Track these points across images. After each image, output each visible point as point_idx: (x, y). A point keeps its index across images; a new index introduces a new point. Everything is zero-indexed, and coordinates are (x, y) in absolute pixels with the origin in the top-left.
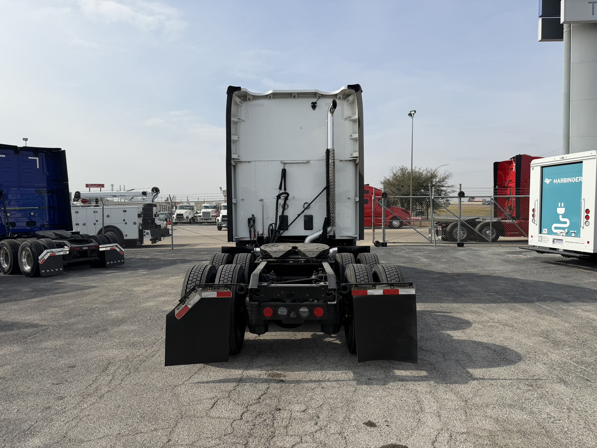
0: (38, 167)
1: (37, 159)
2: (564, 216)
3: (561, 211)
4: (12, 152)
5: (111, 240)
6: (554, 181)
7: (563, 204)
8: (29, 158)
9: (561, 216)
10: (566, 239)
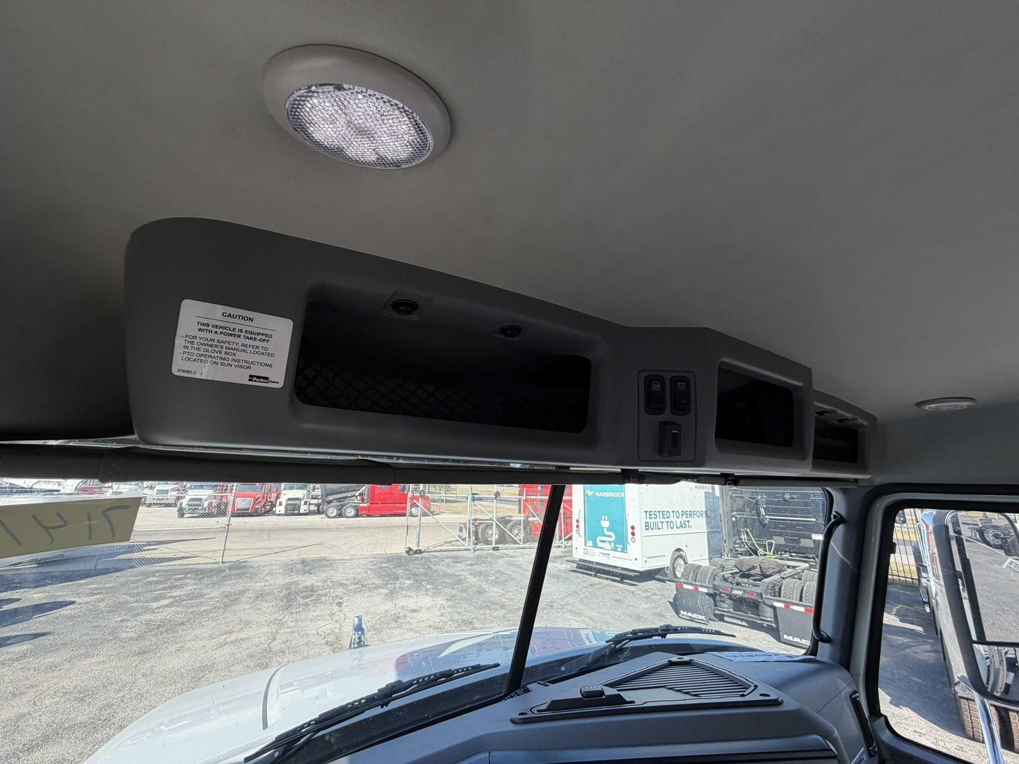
2: (608, 530)
3: (605, 524)
6: (596, 494)
7: (606, 517)
9: (605, 530)
10: (612, 553)
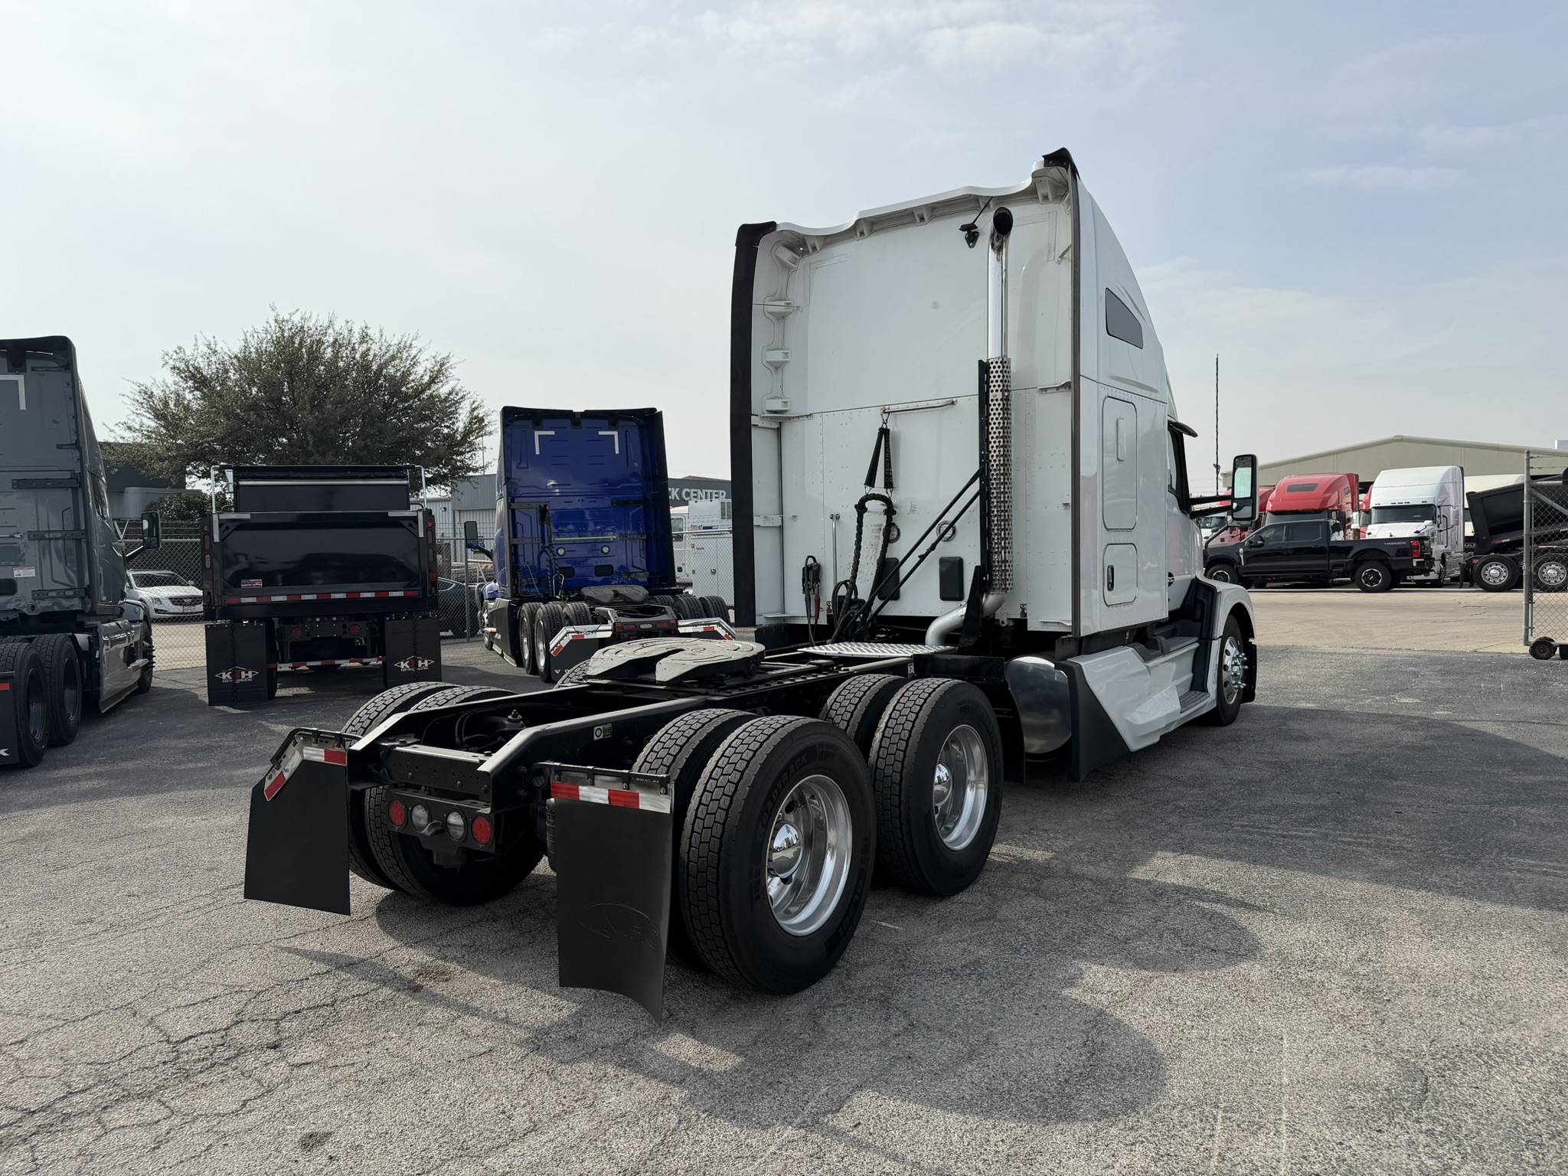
0: (617, 452)
1: (615, 433)
4: (567, 422)
5: (712, 610)
8: (600, 433)
